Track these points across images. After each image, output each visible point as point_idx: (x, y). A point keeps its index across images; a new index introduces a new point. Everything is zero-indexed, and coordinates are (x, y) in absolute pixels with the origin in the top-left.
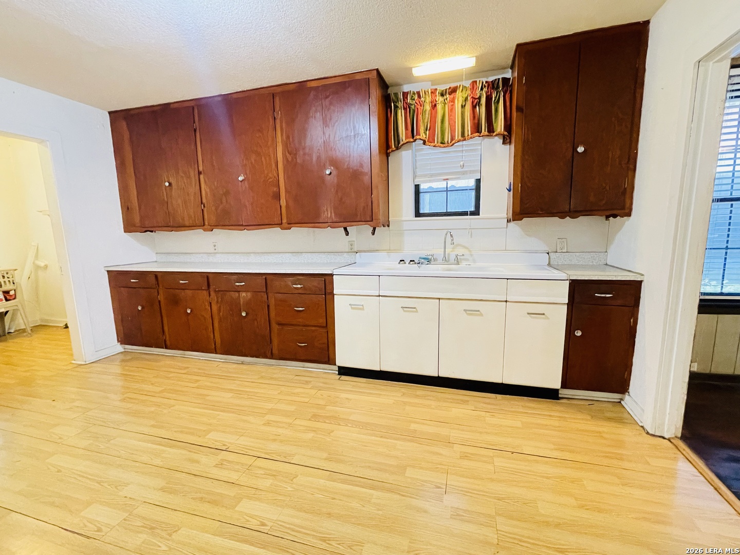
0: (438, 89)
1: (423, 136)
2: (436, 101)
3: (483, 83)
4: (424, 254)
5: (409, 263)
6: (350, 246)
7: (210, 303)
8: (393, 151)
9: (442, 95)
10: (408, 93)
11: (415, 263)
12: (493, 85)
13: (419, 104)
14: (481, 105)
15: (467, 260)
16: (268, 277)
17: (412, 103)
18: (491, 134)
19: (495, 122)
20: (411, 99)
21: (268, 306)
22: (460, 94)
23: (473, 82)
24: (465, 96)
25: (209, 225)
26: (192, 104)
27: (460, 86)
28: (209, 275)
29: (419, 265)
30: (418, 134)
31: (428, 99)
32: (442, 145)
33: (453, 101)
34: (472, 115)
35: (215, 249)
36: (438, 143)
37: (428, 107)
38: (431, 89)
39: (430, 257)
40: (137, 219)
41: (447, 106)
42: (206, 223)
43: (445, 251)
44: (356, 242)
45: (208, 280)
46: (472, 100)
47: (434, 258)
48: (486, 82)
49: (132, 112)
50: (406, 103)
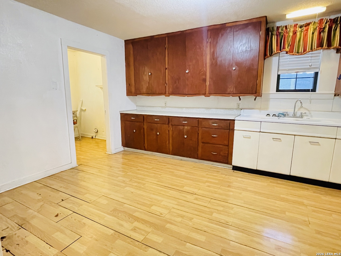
0: (299, 24)
1: (287, 49)
2: (296, 31)
3: (327, 19)
4: (281, 111)
5: (272, 116)
6: (238, 106)
7: (169, 130)
8: (268, 57)
9: (301, 27)
10: (279, 27)
11: (276, 116)
12: (334, 21)
13: (286, 32)
14: (325, 32)
15: (307, 116)
16: (200, 120)
17: (282, 32)
18: (329, 47)
19: (333, 41)
20: (282, 30)
21: (198, 134)
22: (312, 26)
23: (321, 19)
24: (315, 27)
25: (168, 94)
26: (165, 36)
27: (312, 22)
28: (170, 117)
29: (278, 117)
30: (284, 48)
31: (292, 30)
32: (297, 54)
33: (307, 30)
34: (318, 38)
35: (166, 105)
36: (295, 53)
37: (291, 34)
38: (294, 24)
39: (285, 113)
40: (133, 90)
41: (302, 33)
42: (167, 93)
43: (295, 110)
44: (241, 104)
45: (169, 120)
46: (319, 29)
47: (287, 114)
48: (330, 19)
49: (135, 40)
50: (278, 32)
